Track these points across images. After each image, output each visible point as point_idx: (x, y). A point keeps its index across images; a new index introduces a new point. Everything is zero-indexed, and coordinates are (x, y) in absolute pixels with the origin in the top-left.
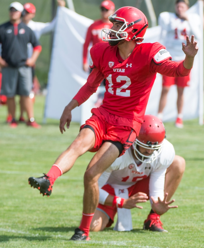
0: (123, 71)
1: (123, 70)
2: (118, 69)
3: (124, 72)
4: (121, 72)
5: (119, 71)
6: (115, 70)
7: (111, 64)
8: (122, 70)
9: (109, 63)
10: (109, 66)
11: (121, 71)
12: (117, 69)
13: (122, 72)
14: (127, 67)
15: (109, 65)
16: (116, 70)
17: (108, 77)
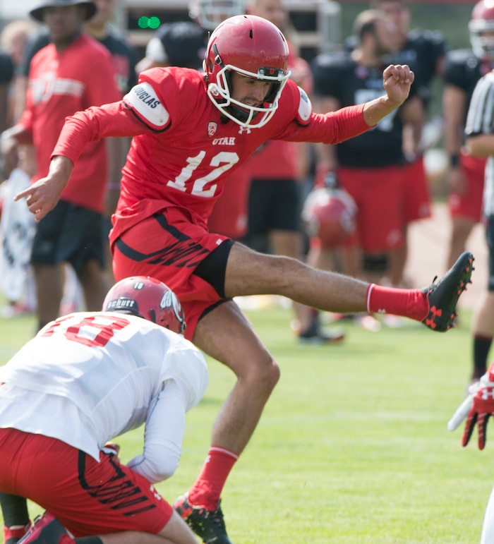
0: (232, 141)
1: (230, 141)
2: (223, 139)
3: (233, 144)
4: (227, 144)
5: (223, 144)
6: (215, 142)
7: (213, 128)
9: (210, 125)
10: (208, 132)
11: (227, 142)
12: (220, 139)
13: (230, 144)
14: (240, 132)
15: (209, 129)
16: (219, 141)
17: (195, 156)
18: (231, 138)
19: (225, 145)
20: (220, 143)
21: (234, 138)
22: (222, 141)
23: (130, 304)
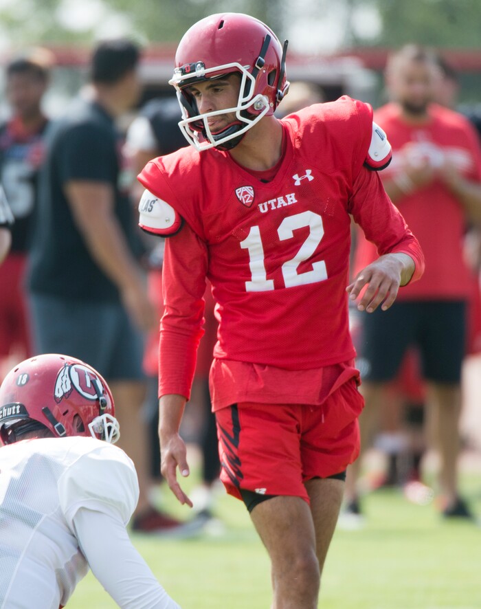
0: (292, 199)
1: (289, 199)
2: (275, 200)
3: (295, 201)
4: (285, 204)
5: (279, 206)
6: (263, 208)
7: (245, 193)
8: (286, 200)
9: (237, 193)
10: (241, 202)
11: (283, 202)
12: (269, 202)
13: (290, 203)
14: (298, 183)
15: (240, 197)
16: (269, 206)
17: (247, 236)
18: (288, 196)
19: (283, 207)
20: (273, 208)
21: (293, 195)
22: (276, 204)
23: (16, 410)
